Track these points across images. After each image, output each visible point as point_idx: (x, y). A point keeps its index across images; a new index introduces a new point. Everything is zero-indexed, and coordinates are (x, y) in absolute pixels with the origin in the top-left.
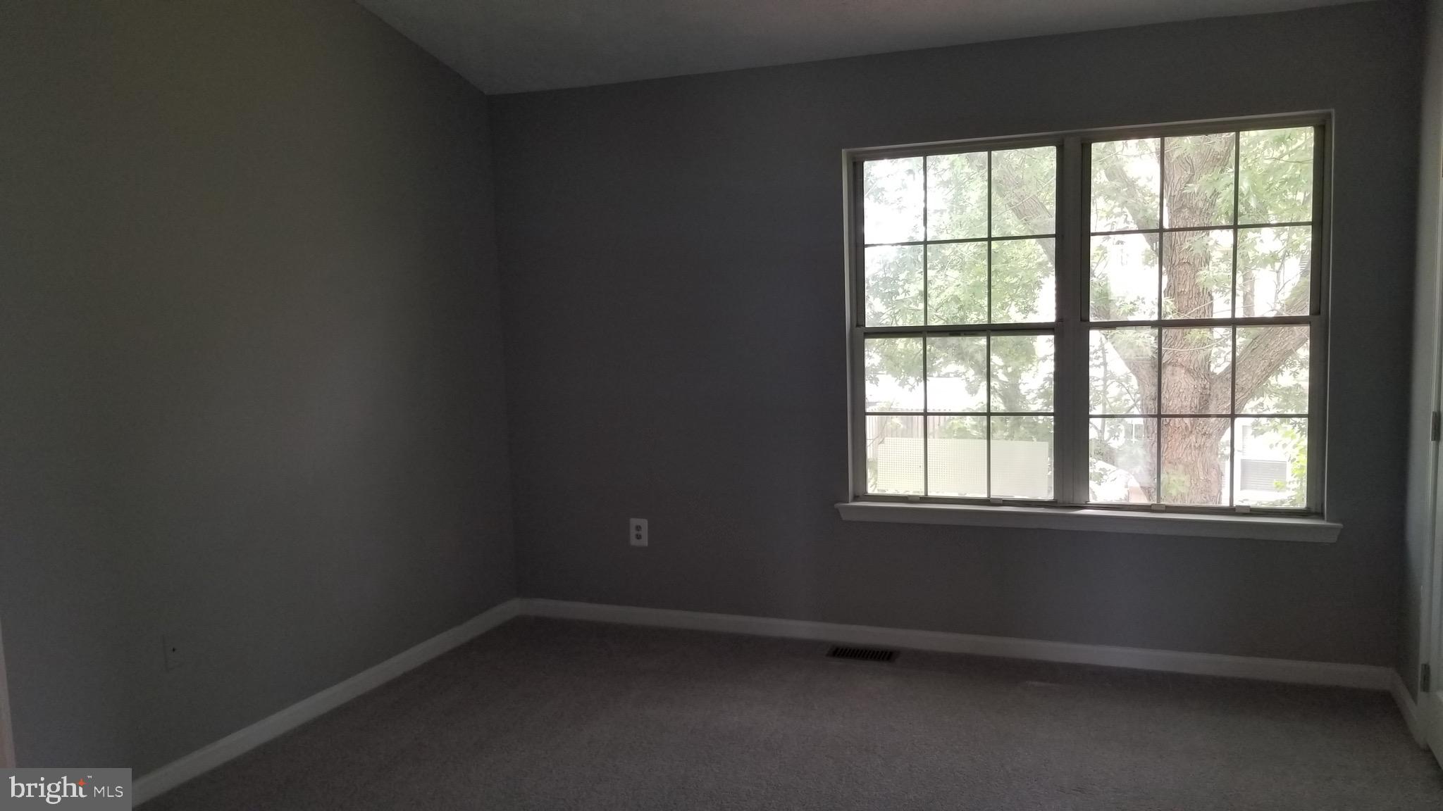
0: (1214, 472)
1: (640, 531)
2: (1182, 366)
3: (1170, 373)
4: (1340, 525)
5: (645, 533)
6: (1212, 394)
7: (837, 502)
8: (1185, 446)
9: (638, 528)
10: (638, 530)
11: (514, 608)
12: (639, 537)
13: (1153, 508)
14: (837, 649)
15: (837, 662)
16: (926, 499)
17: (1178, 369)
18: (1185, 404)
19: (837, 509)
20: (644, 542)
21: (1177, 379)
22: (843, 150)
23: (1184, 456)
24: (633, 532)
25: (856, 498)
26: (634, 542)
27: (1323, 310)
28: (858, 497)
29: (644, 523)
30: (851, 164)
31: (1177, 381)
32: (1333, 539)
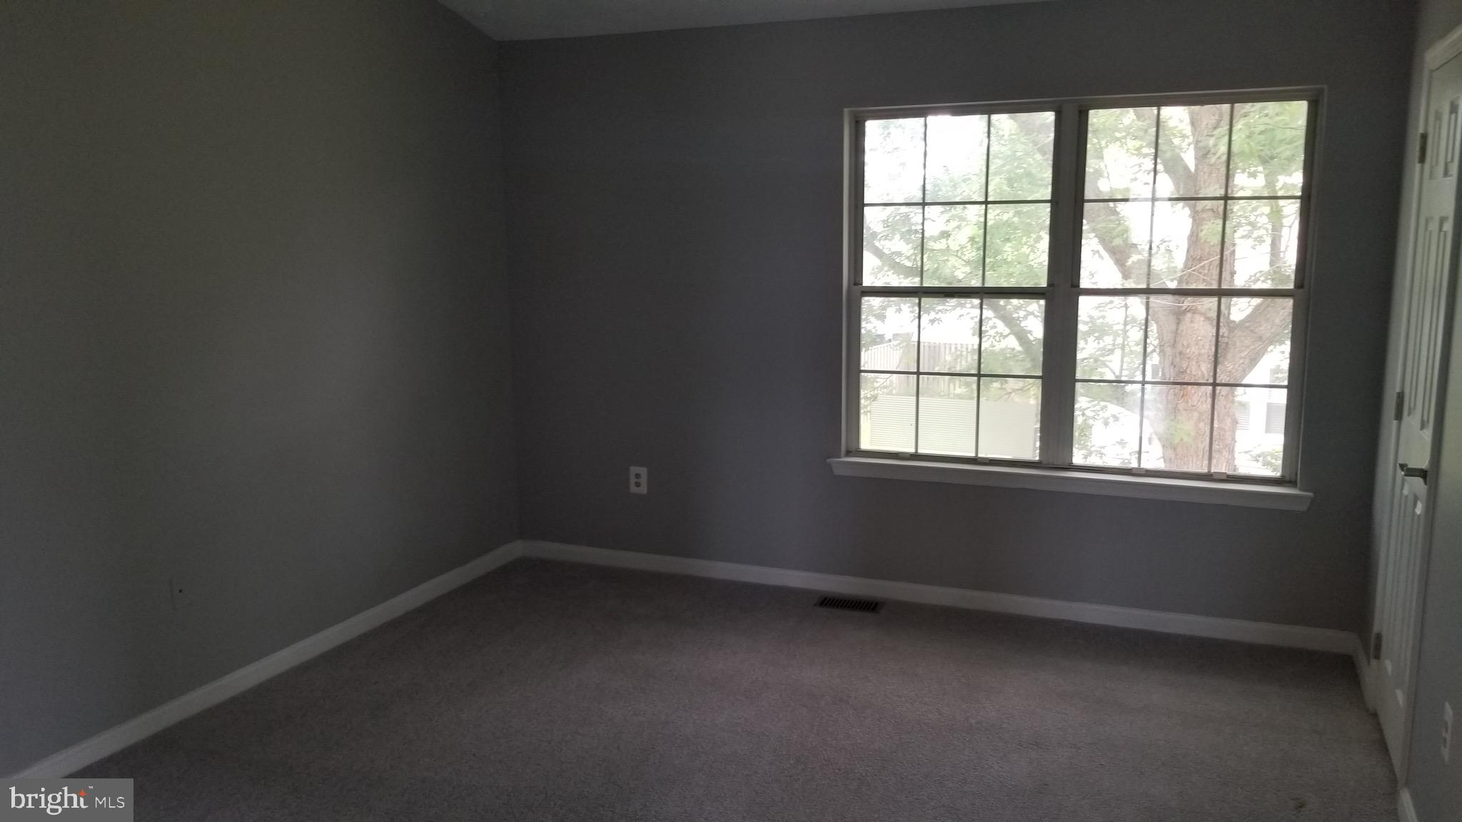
0: (1228, 421)
1: (639, 480)
2: (1202, 314)
3: (1189, 320)
4: (1311, 494)
5: (644, 480)
6: (1230, 343)
7: (829, 458)
8: (1200, 394)
9: (638, 476)
10: (638, 478)
11: (517, 549)
12: (638, 485)
13: (1134, 472)
14: (826, 599)
15: (823, 611)
16: (916, 456)
17: (1197, 316)
18: (1203, 351)
19: (830, 464)
20: (644, 489)
21: (1196, 326)
22: (846, 110)
23: (1199, 403)
24: (633, 480)
25: (849, 453)
26: (633, 489)
27: (1306, 283)
28: (851, 452)
29: (643, 471)
30: (853, 124)
31: (1196, 328)
32: (1304, 508)
